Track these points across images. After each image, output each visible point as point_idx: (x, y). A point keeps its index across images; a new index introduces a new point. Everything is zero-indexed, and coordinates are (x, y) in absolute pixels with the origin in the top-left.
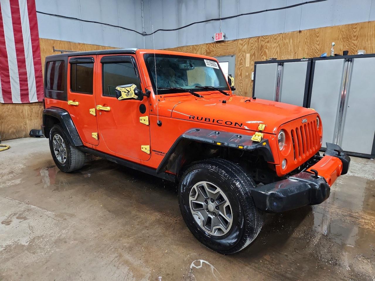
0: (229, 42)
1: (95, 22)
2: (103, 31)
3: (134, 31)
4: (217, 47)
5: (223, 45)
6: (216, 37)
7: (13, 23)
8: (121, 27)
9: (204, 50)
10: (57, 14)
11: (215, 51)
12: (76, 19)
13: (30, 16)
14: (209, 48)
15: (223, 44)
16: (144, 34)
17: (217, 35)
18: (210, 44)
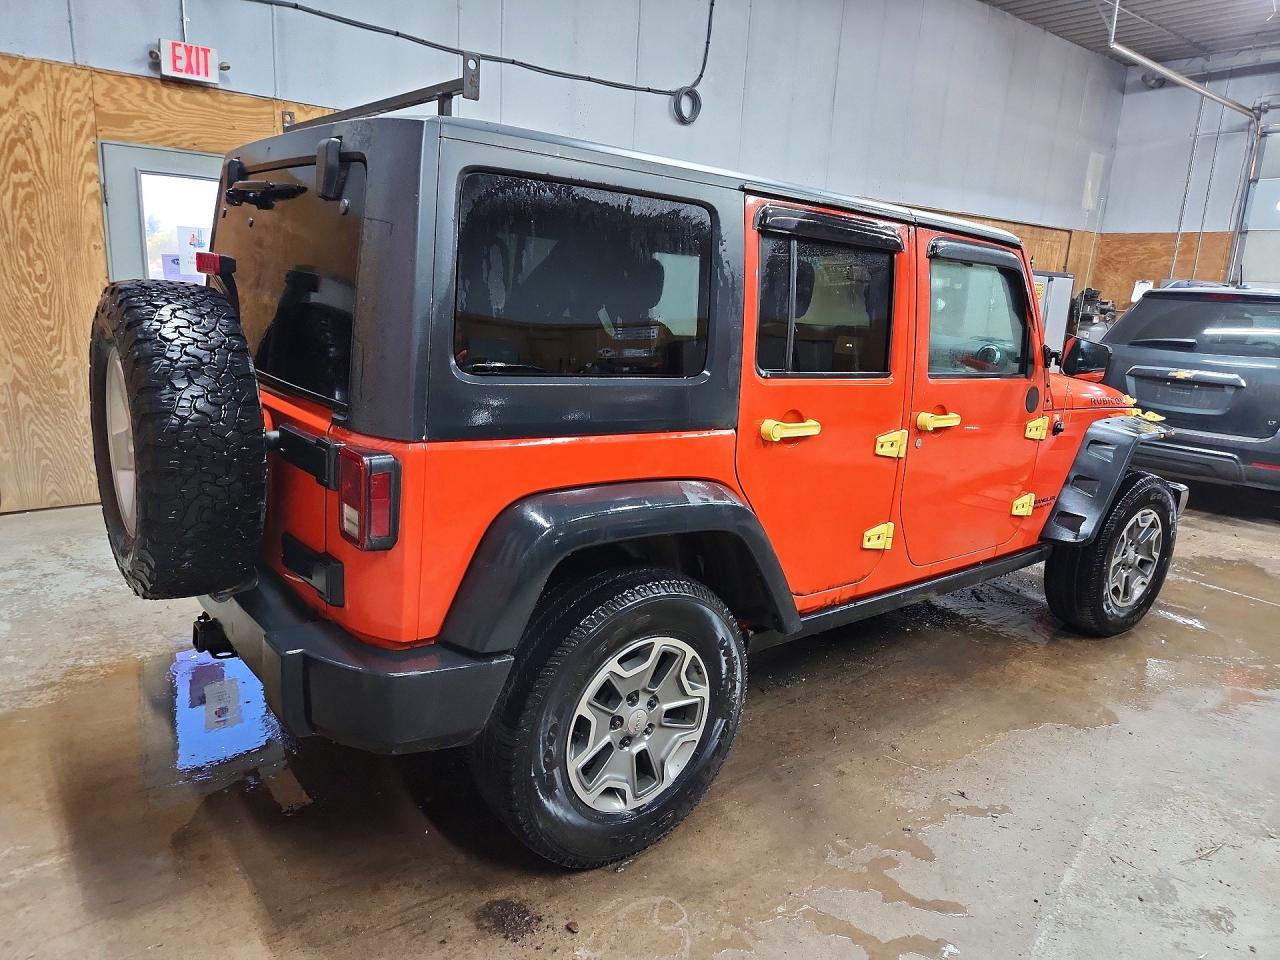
0: (236, 99)
4: (166, 101)
5: (200, 104)
6: (175, 58)
9: (79, 96)
11: (152, 117)
14: (115, 96)
15: (200, 96)
17: (181, 51)
18: (121, 76)
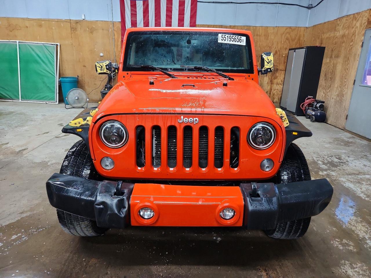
1: (250, 3)
2: (258, 10)
3: (297, 5)
7: (179, 14)
8: (280, 3)
9: (366, 18)
10: (214, 1)
12: (232, 2)
13: (192, 6)
16: (309, 8)
